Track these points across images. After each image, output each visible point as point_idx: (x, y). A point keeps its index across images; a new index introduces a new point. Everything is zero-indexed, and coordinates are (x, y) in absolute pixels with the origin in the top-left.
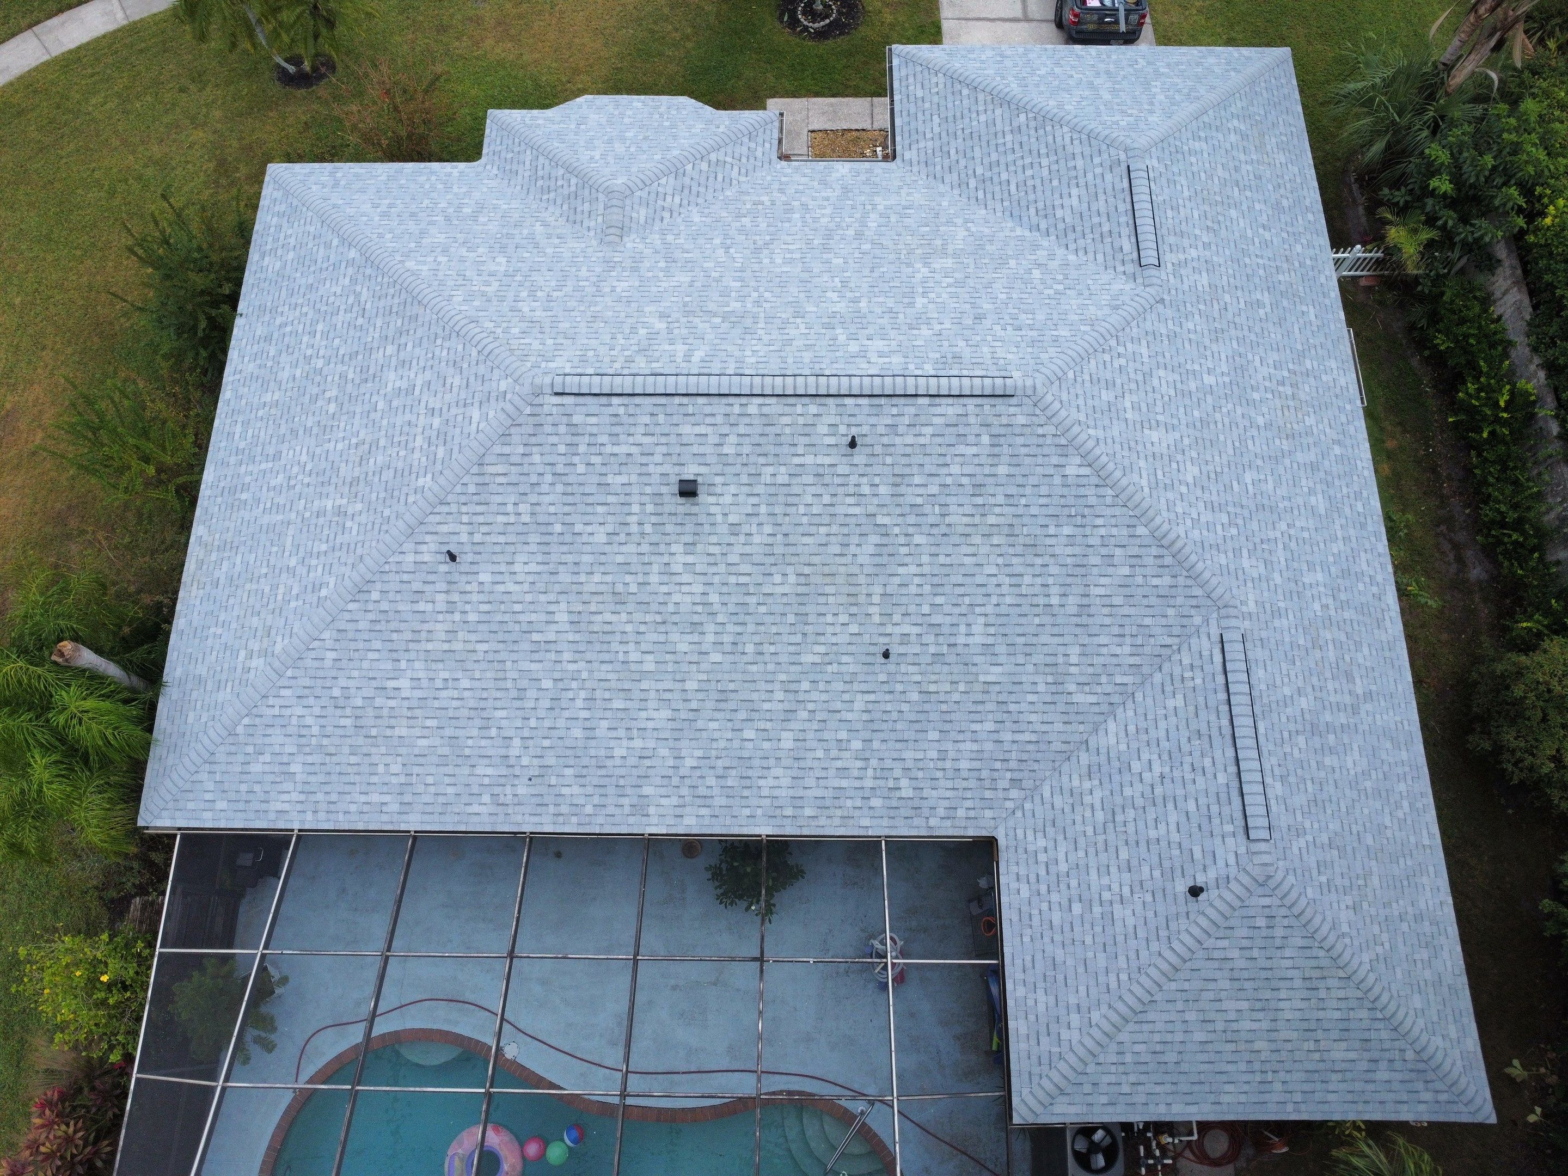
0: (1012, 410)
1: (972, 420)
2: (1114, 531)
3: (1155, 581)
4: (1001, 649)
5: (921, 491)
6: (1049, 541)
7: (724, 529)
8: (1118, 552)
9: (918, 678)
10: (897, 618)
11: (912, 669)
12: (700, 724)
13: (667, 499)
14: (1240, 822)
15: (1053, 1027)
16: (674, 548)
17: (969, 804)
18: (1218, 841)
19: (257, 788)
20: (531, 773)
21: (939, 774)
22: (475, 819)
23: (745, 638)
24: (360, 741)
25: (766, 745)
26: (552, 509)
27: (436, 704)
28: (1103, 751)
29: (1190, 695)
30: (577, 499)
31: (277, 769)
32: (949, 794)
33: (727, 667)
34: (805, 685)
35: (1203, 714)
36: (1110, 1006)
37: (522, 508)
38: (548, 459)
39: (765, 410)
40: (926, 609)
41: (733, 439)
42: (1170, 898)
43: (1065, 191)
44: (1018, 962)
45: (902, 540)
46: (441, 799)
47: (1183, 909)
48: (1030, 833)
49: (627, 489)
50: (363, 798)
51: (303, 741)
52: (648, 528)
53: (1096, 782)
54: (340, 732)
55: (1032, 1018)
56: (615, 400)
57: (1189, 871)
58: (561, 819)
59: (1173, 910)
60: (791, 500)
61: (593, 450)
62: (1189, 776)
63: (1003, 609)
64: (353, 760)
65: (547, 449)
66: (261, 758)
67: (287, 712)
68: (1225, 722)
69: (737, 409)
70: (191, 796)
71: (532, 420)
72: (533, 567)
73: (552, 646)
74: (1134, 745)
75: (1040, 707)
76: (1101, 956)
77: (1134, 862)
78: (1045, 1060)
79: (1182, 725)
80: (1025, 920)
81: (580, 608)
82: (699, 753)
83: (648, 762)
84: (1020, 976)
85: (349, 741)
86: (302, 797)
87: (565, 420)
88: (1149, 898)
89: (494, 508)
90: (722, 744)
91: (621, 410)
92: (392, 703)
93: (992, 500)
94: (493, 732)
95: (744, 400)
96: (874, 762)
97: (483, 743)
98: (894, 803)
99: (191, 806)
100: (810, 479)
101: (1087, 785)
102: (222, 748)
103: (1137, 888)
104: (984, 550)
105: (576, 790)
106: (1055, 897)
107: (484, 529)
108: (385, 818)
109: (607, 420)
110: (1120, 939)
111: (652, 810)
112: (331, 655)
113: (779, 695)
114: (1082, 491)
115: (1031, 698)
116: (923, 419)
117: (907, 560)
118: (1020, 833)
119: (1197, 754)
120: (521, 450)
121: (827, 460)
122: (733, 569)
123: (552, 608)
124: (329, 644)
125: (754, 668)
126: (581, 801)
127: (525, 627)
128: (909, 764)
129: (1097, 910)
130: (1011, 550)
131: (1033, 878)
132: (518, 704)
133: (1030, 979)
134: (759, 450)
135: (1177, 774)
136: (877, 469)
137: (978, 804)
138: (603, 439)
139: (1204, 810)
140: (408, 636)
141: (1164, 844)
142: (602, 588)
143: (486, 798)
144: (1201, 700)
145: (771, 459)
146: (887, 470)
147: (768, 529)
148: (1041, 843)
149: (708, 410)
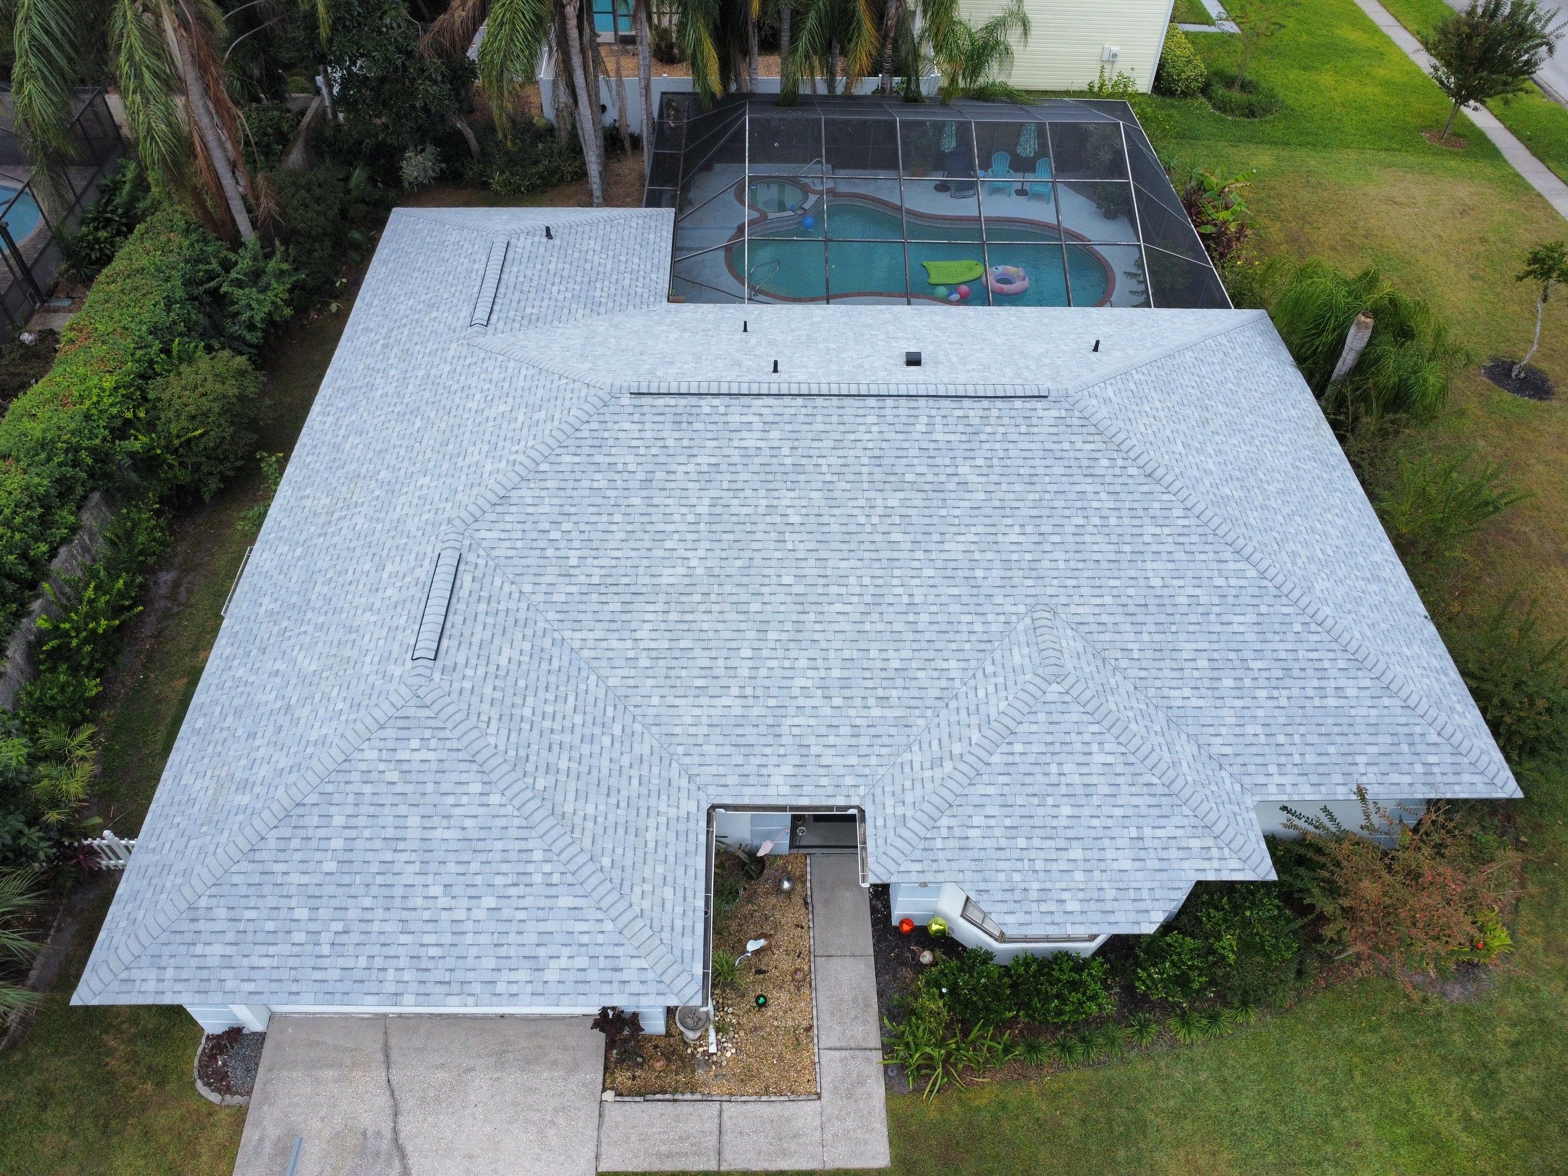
18: (528, 248)
29: (520, 309)
35: (515, 299)
43: (514, 666)
44: (662, 255)
53: (597, 299)
55: (658, 235)
62: (535, 278)
68: (502, 288)
74: (566, 304)
76: (613, 238)
77: (582, 261)
79: (531, 299)
80: (655, 267)
84: (663, 251)
88: (578, 245)
103: (584, 251)
106: (635, 267)
110: (599, 239)
119: (526, 284)
129: (610, 254)
131: (648, 279)
133: (657, 246)
135: (543, 282)
139: (531, 262)
141: (562, 260)
144: (514, 305)
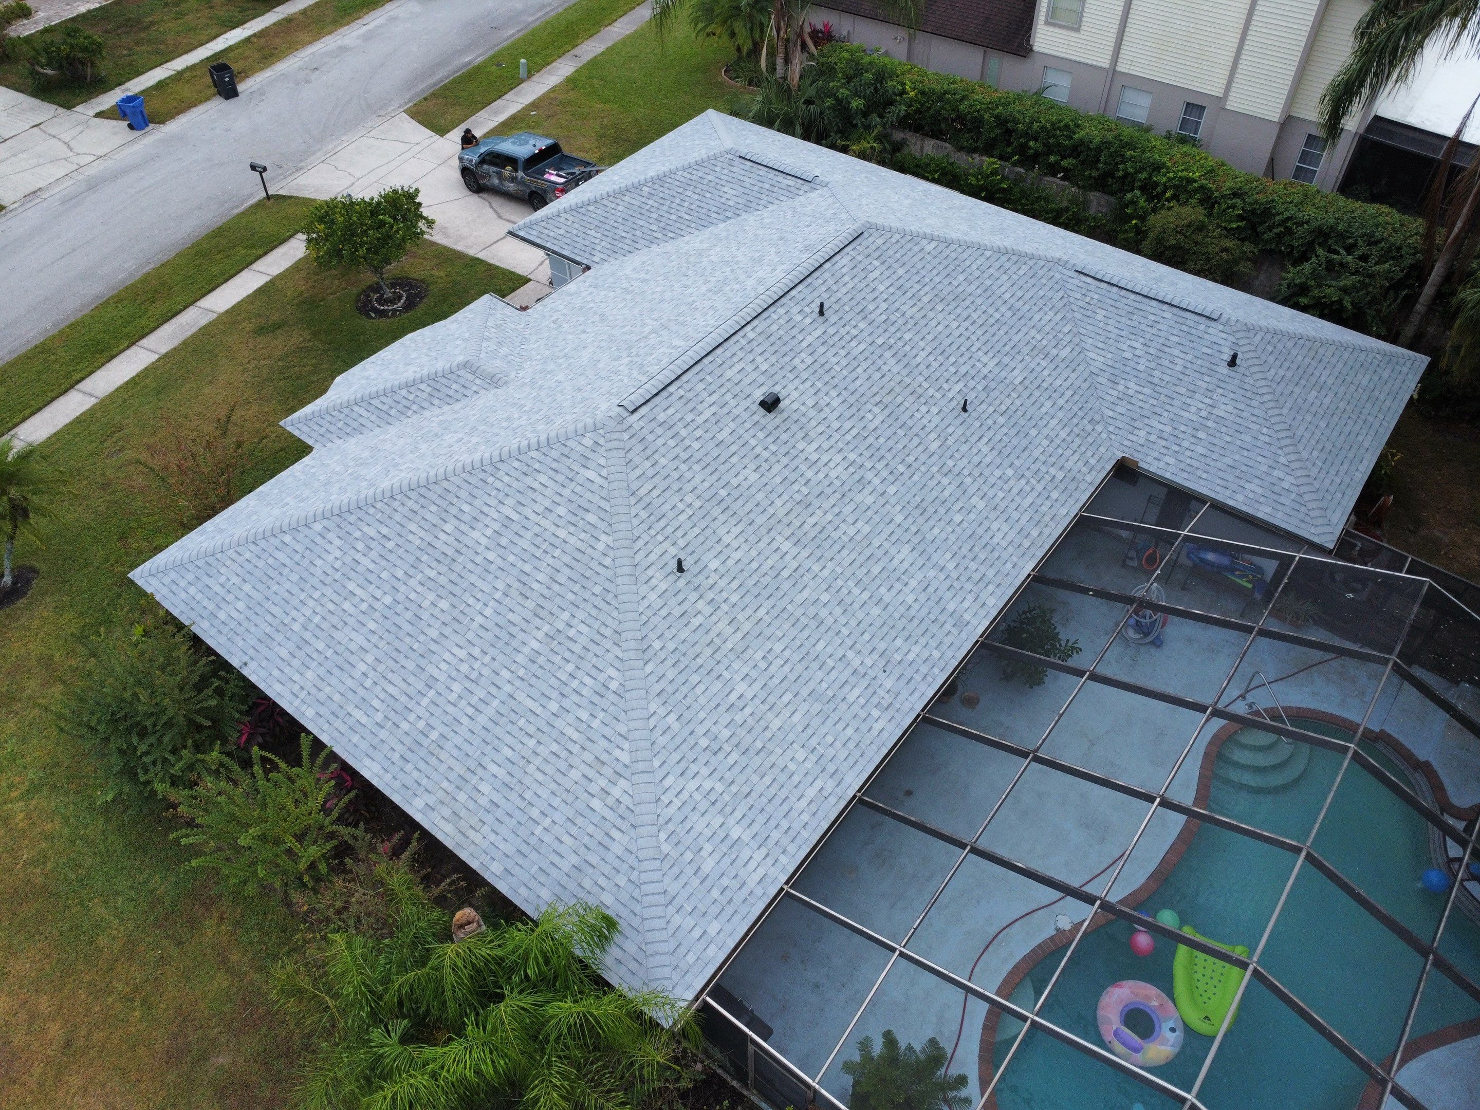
0: (871, 239)
1: (859, 258)
2: (979, 262)
3: (1021, 272)
4: (1006, 360)
5: (879, 311)
6: (960, 289)
7: (812, 413)
8: (991, 271)
9: (991, 409)
10: (946, 386)
11: (984, 406)
12: (929, 537)
13: (763, 421)
14: (1203, 320)
15: (1276, 489)
16: (800, 446)
17: (1089, 453)
18: (1207, 336)
19: (725, 881)
20: (881, 666)
21: (1060, 451)
22: (885, 735)
23: (892, 464)
24: (757, 761)
25: (972, 516)
26: (707, 484)
27: (776, 681)
28: (1104, 367)
29: (1102, 305)
30: (714, 465)
31: (724, 848)
32: (1076, 457)
33: (903, 490)
34: (950, 463)
35: (1118, 304)
36: (1281, 448)
37: (689, 499)
38: (671, 455)
39: (758, 330)
40: (953, 370)
41: (759, 359)
42: (1228, 380)
43: (720, 193)
44: (1218, 489)
45: (900, 344)
46: (851, 745)
47: (1239, 376)
48: (1131, 437)
49: (736, 435)
50: (804, 802)
51: (719, 805)
52: (773, 448)
53: (1123, 382)
54: (737, 769)
55: (1262, 500)
56: (671, 389)
57: (1217, 361)
58: (929, 679)
59: (1236, 382)
60: (827, 367)
61: (690, 428)
62: (1154, 331)
63: (984, 339)
64: (767, 780)
65: (663, 450)
66: (704, 853)
67: (685, 795)
68: (1133, 296)
69: (743, 342)
70: (682, 950)
71: (634, 441)
72: (736, 531)
73: (801, 571)
74: (1112, 349)
75: (1055, 374)
76: (1242, 437)
77: (1192, 387)
78: (1297, 506)
79: (1119, 319)
80: (1191, 470)
81: (789, 531)
82: (948, 555)
83: (931, 590)
84: (1228, 493)
85: (749, 770)
86: (764, 851)
87: (654, 424)
88: (1220, 391)
89: (671, 515)
90: (952, 538)
91: (681, 392)
92: (748, 710)
93: (914, 290)
94: (830, 663)
95: (741, 333)
96: (1027, 474)
97: (833, 676)
98: (1062, 487)
99: (691, 958)
100: (822, 349)
101: (1121, 388)
102: (667, 880)
103: (1210, 394)
104: (940, 317)
105: (916, 649)
106: (1186, 444)
107: (679, 533)
108: (832, 800)
109: (679, 404)
110: (1238, 420)
111: (967, 617)
112: (672, 718)
113: (945, 481)
114: (944, 255)
115: (1046, 373)
116: (838, 275)
117: (915, 352)
118: (1126, 443)
119: (1143, 320)
120: (648, 464)
121: (818, 332)
122: (843, 431)
123: (775, 545)
124: (662, 711)
125: (916, 478)
126: (926, 654)
127: (773, 573)
128: (1043, 458)
129: (1210, 424)
130: (950, 308)
131: (1165, 451)
132: (823, 629)
133: (1235, 487)
134: (779, 355)
135: (1148, 336)
136: (847, 317)
137: (1093, 448)
138: (689, 417)
139: (1181, 334)
140: (709, 651)
141: (1189, 365)
142: (789, 506)
143: (876, 713)
144: (1109, 301)
145: (792, 354)
146: (852, 314)
147: (834, 393)
148: (1142, 433)
149: (728, 354)
